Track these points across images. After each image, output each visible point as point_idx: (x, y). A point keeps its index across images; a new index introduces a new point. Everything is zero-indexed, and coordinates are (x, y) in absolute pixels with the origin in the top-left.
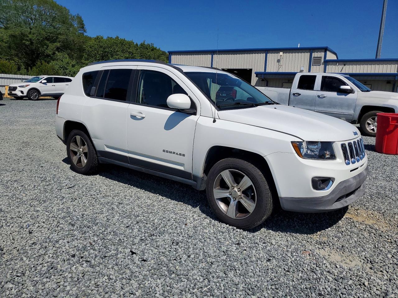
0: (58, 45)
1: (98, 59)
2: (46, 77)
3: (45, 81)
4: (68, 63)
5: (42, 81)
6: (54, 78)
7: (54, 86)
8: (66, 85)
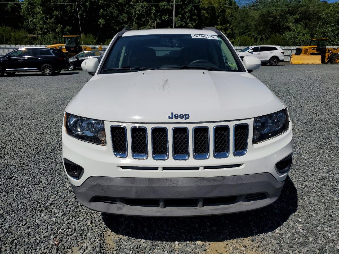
0: (297, 16)
1: (332, 25)
2: (253, 47)
3: (252, 51)
4: (299, 32)
5: (249, 51)
6: (261, 47)
7: (259, 54)
8: (270, 53)
